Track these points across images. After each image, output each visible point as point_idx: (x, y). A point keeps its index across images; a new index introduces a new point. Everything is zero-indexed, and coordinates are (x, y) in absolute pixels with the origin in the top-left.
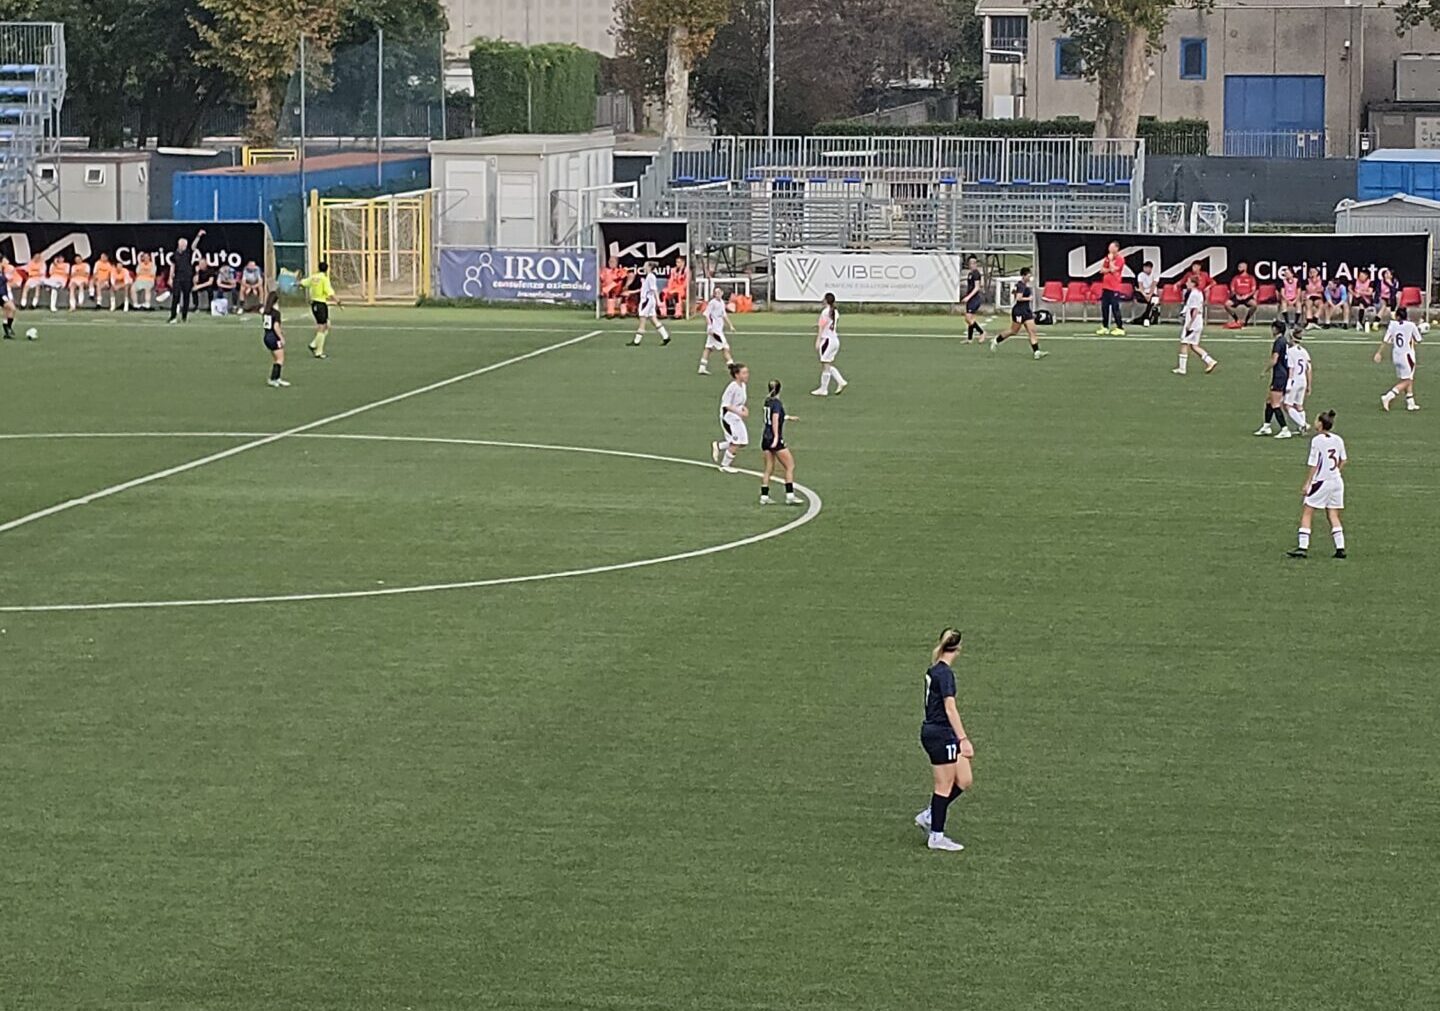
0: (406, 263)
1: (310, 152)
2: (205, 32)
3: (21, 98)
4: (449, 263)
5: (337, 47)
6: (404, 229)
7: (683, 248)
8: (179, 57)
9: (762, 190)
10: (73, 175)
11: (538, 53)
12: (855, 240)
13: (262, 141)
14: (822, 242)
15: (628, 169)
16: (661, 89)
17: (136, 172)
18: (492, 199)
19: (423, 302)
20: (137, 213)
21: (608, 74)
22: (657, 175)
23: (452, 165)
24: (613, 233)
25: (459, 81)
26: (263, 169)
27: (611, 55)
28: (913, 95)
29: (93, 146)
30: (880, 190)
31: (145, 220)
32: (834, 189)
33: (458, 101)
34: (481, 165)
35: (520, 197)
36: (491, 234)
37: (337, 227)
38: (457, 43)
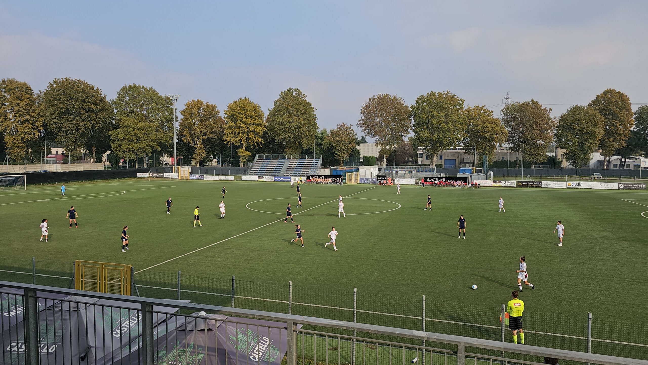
0: (356, 179)
1: (346, 168)
2: (336, 155)
3: (317, 162)
4: (361, 179)
5: (349, 157)
6: (356, 176)
7: (385, 178)
8: (333, 158)
9: (394, 172)
10: (322, 170)
11: (370, 157)
12: (404, 177)
13: (341, 167)
14: (400, 177)
15: (379, 170)
16: (383, 161)
17: (329, 170)
18: (365, 173)
19: (358, 183)
20: (329, 174)
21: (377, 159)
22: (383, 170)
23: (361, 169)
24: (378, 176)
25: (362, 160)
26: (342, 170)
27: (378, 157)
28: (410, 161)
29: (324, 167)
30: (407, 172)
31: (329, 175)
32: (402, 172)
33: (362, 162)
34: (364, 169)
35: (368, 173)
36: (365, 176)
37: (349, 176)
38: (361, 156)
